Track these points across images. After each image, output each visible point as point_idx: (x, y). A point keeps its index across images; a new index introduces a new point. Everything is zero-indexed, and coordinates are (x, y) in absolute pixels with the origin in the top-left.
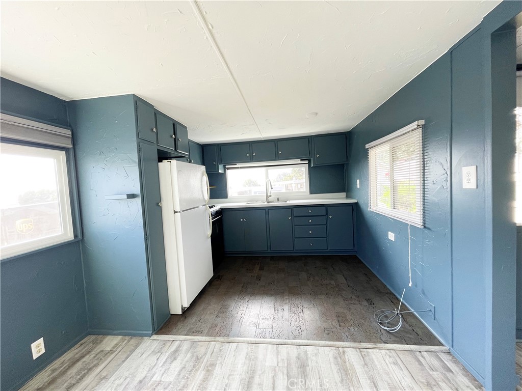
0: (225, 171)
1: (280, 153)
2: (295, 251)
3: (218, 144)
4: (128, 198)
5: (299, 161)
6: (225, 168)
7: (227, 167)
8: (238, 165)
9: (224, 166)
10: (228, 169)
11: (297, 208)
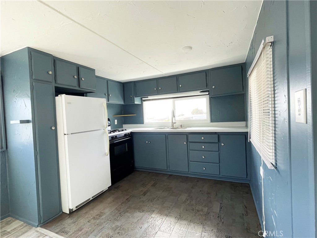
0: (142, 103)
1: (180, 86)
2: (189, 173)
3: (134, 82)
4: (20, 123)
5: (198, 93)
6: (142, 101)
7: (143, 99)
8: (150, 98)
9: (141, 98)
10: (144, 101)
11: (191, 135)
